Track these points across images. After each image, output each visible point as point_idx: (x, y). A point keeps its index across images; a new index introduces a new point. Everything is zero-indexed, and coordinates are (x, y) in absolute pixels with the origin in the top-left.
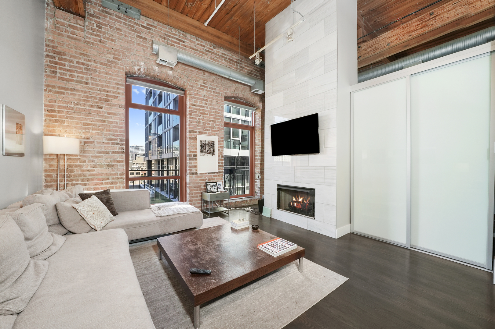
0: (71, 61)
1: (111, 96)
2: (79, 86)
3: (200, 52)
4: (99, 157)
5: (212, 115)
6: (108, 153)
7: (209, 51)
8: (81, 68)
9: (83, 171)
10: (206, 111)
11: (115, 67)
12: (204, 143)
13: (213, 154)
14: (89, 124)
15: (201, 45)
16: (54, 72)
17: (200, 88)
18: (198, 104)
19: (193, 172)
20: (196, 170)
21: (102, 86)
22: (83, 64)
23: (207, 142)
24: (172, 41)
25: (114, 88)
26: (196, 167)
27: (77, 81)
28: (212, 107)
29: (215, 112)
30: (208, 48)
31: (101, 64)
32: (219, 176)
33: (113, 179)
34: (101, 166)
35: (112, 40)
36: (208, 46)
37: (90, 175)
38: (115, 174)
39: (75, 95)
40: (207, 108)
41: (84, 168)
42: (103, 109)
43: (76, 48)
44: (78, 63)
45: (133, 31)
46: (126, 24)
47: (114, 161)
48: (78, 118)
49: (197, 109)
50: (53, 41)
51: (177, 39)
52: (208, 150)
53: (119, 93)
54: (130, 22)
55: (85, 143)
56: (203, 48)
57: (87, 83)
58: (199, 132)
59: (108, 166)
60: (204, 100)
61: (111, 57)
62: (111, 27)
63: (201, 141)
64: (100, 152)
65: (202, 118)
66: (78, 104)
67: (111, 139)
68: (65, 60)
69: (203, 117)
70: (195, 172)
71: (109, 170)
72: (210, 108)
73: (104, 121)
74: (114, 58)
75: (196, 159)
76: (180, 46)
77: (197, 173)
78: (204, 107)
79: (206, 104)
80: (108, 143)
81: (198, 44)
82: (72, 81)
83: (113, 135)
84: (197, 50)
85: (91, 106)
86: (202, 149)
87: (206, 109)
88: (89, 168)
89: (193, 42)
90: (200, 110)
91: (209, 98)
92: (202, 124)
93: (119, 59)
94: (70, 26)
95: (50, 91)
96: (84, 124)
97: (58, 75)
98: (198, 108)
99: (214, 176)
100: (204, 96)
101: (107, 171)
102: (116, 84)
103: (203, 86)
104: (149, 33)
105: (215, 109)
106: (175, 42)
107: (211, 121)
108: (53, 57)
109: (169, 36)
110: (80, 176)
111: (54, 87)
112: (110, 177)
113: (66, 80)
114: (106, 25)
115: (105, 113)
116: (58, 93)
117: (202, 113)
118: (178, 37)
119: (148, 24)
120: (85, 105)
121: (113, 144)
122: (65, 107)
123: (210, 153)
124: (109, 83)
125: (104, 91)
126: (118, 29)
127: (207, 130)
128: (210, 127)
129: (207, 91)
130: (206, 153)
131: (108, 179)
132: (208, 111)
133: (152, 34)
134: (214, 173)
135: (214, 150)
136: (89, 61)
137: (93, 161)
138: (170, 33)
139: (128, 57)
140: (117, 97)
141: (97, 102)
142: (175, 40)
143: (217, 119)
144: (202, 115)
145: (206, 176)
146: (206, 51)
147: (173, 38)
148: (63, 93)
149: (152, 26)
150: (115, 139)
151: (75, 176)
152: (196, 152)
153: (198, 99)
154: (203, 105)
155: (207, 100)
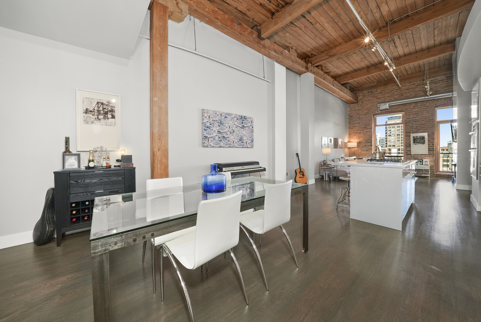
0: (355, 118)
1: (367, 125)
2: (357, 125)
3: (412, 88)
4: (363, 148)
5: (423, 121)
6: (366, 146)
7: (419, 85)
8: (357, 119)
9: (358, 152)
10: (418, 119)
11: (368, 114)
12: (416, 137)
13: (424, 143)
14: (360, 137)
15: (413, 84)
16: (350, 123)
17: (412, 108)
18: (412, 117)
19: (408, 153)
20: (411, 153)
21: (364, 123)
22: (358, 117)
23: (418, 137)
24: (393, 92)
25: (368, 122)
26: (410, 151)
27: (356, 124)
28: (423, 116)
29: (426, 118)
30: (417, 83)
31: (364, 115)
32: (430, 156)
33: (368, 155)
34: (364, 151)
35: (367, 105)
36: (419, 82)
37: (360, 154)
38: (369, 154)
39: (356, 128)
40: (419, 117)
41: (359, 151)
42: (364, 131)
43: (356, 113)
44: (356, 117)
45: (374, 97)
46: (372, 96)
47: (369, 149)
48: (357, 135)
49: (411, 120)
50: (350, 114)
51: (396, 90)
52: (419, 142)
53: (370, 124)
54: (373, 94)
55: (359, 143)
56: (414, 85)
57: (359, 123)
58: (413, 132)
59: (366, 151)
60: (416, 114)
61: (367, 111)
62: (366, 100)
63: (413, 137)
64: (363, 146)
65: (415, 124)
66: (357, 131)
67: (367, 141)
68: (353, 118)
69: (416, 123)
70: (410, 153)
71: (367, 152)
72: (421, 117)
73: (365, 135)
74: (368, 111)
75: (410, 147)
76: (398, 92)
77: (411, 154)
78: (416, 118)
79: (418, 115)
80: (366, 143)
81: (410, 85)
82: (355, 124)
83: (368, 139)
84: (410, 89)
85: (361, 131)
86: (414, 141)
87: (418, 118)
88: (360, 151)
89: (406, 86)
90: (413, 120)
91: (420, 111)
92: (415, 127)
93: (369, 111)
94: (354, 107)
95: (350, 129)
96: (359, 137)
97: (351, 123)
98: (412, 119)
99: (425, 156)
100: (416, 112)
101: (366, 153)
102: (369, 120)
103: (415, 106)
104: (381, 94)
105: (426, 116)
106: (395, 92)
107: (422, 124)
108: (350, 118)
109: (392, 91)
110: (358, 154)
111: (350, 127)
112: (367, 155)
113: (354, 124)
114: (364, 101)
115: (365, 132)
116: (351, 129)
117: (415, 121)
118: (397, 89)
119: (381, 91)
120: (359, 131)
121: (368, 143)
122: (353, 133)
123: (421, 143)
124: (366, 121)
125: (365, 124)
126: (369, 100)
127: (419, 130)
128: (421, 128)
129: (418, 108)
130: (418, 143)
131: (366, 155)
132: (420, 119)
133: (383, 94)
134: (426, 154)
135: (424, 141)
136: (360, 115)
137: (361, 149)
138: (392, 89)
139: (373, 108)
140: (369, 125)
141: (362, 129)
142: (395, 91)
143: (427, 122)
144: (415, 123)
145: (419, 156)
146: (417, 86)
147: (394, 90)
148: (353, 128)
149: (383, 91)
150: (369, 141)
151: (356, 154)
152: (410, 143)
153: (411, 114)
154: (415, 116)
155: (418, 113)
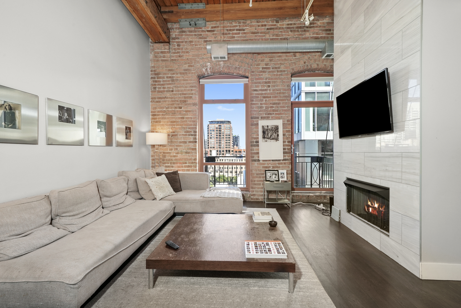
0: (163, 78)
1: (187, 97)
2: (168, 95)
3: (261, 33)
4: (181, 146)
5: (275, 97)
6: (185, 142)
7: (271, 29)
8: (169, 81)
9: (171, 156)
10: (269, 94)
11: (189, 73)
12: (266, 128)
13: (277, 139)
14: (174, 122)
15: (262, 26)
16: (155, 88)
17: (261, 72)
18: (260, 88)
19: (255, 158)
20: (259, 157)
21: (182, 91)
22: (170, 77)
23: (269, 127)
24: (233, 34)
25: (189, 90)
26: (258, 153)
27: (167, 91)
28: (276, 88)
29: (280, 93)
30: (269, 25)
31: (181, 73)
32: (285, 163)
33: (189, 163)
34: (182, 153)
35: (187, 52)
36: (271, 23)
37: (175, 160)
38: (190, 159)
39: (165, 101)
40: (270, 90)
41: (172, 155)
42: (182, 109)
43: (166, 67)
44: (167, 77)
45: (201, 38)
46: (195, 35)
47: (190, 149)
48: (168, 118)
49: (258, 94)
50: (154, 67)
51: (237, 30)
52: (271, 136)
53: (192, 94)
54: (199, 31)
55: (172, 136)
56: (264, 27)
57: (172, 91)
58: (261, 118)
59: (186, 153)
60: (266, 83)
61: (186, 66)
62: (186, 42)
63: (263, 127)
64: (181, 142)
65: (264, 102)
66: (168, 108)
67: (188, 132)
68: (160, 78)
69: (266, 101)
70: (257, 158)
71: (187, 156)
72: (274, 90)
73: (183, 118)
74: (189, 66)
75: (258, 146)
76: (241, 35)
77: (259, 160)
78: (266, 90)
79: (269, 86)
80: (186, 135)
81: (259, 26)
82: (164, 91)
83: (189, 128)
84: (258, 33)
85: (176, 108)
86: (264, 135)
87: (268, 92)
88: (175, 154)
89: (253, 26)
90: (262, 94)
91: (272, 79)
92: (264, 109)
93: (191, 66)
94: (162, 52)
95: (153, 101)
96: (172, 122)
97: (157, 89)
98: (260, 92)
99: (279, 164)
100: (266, 79)
101: (185, 157)
102: (190, 87)
103: (265, 68)
104: (213, 34)
105: (280, 90)
106: (236, 34)
107: (274, 104)
108: (154, 78)
109: (230, 30)
110: (169, 160)
111: (155, 98)
112: (187, 162)
113: (161, 92)
114: (182, 42)
115: (184, 111)
116: (157, 102)
117: (264, 97)
118: (238, 28)
119: (212, 27)
120: (172, 108)
121: (189, 135)
122: (161, 111)
123: (273, 139)
124: (186, 87)
125: (183, 94)
126: (191, 42)
127: (271, 114)
128: (273, 111)
129: (269, 72)
130: (268, 138)
131: (186, 163)
132: (271, 94)
133: (216, 34)
134: (280, 160)
135: (278, 135)
136: (174, 74)
137: (177, 149)
138: (231, 27)
139: (198, 62)
140: (191, 97)
141: (178, 104)
142: (235, 32)
143: (282, 100)
144: (264, 99)
145: (270, 163)
146: (268, 29)
147: (233, 30)
148: (160, 102)
149: (215, 27)
150: (191, 132)
151: (167, 160)
152: (258, 138)
153: (260, 83)
154: (265, 88)
155: (269, 82)
